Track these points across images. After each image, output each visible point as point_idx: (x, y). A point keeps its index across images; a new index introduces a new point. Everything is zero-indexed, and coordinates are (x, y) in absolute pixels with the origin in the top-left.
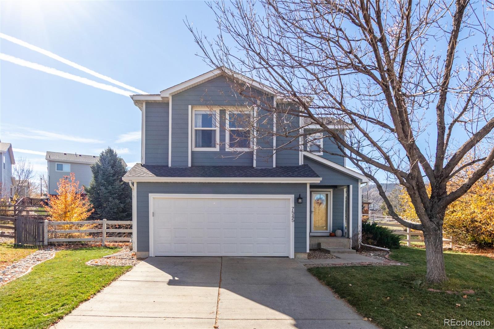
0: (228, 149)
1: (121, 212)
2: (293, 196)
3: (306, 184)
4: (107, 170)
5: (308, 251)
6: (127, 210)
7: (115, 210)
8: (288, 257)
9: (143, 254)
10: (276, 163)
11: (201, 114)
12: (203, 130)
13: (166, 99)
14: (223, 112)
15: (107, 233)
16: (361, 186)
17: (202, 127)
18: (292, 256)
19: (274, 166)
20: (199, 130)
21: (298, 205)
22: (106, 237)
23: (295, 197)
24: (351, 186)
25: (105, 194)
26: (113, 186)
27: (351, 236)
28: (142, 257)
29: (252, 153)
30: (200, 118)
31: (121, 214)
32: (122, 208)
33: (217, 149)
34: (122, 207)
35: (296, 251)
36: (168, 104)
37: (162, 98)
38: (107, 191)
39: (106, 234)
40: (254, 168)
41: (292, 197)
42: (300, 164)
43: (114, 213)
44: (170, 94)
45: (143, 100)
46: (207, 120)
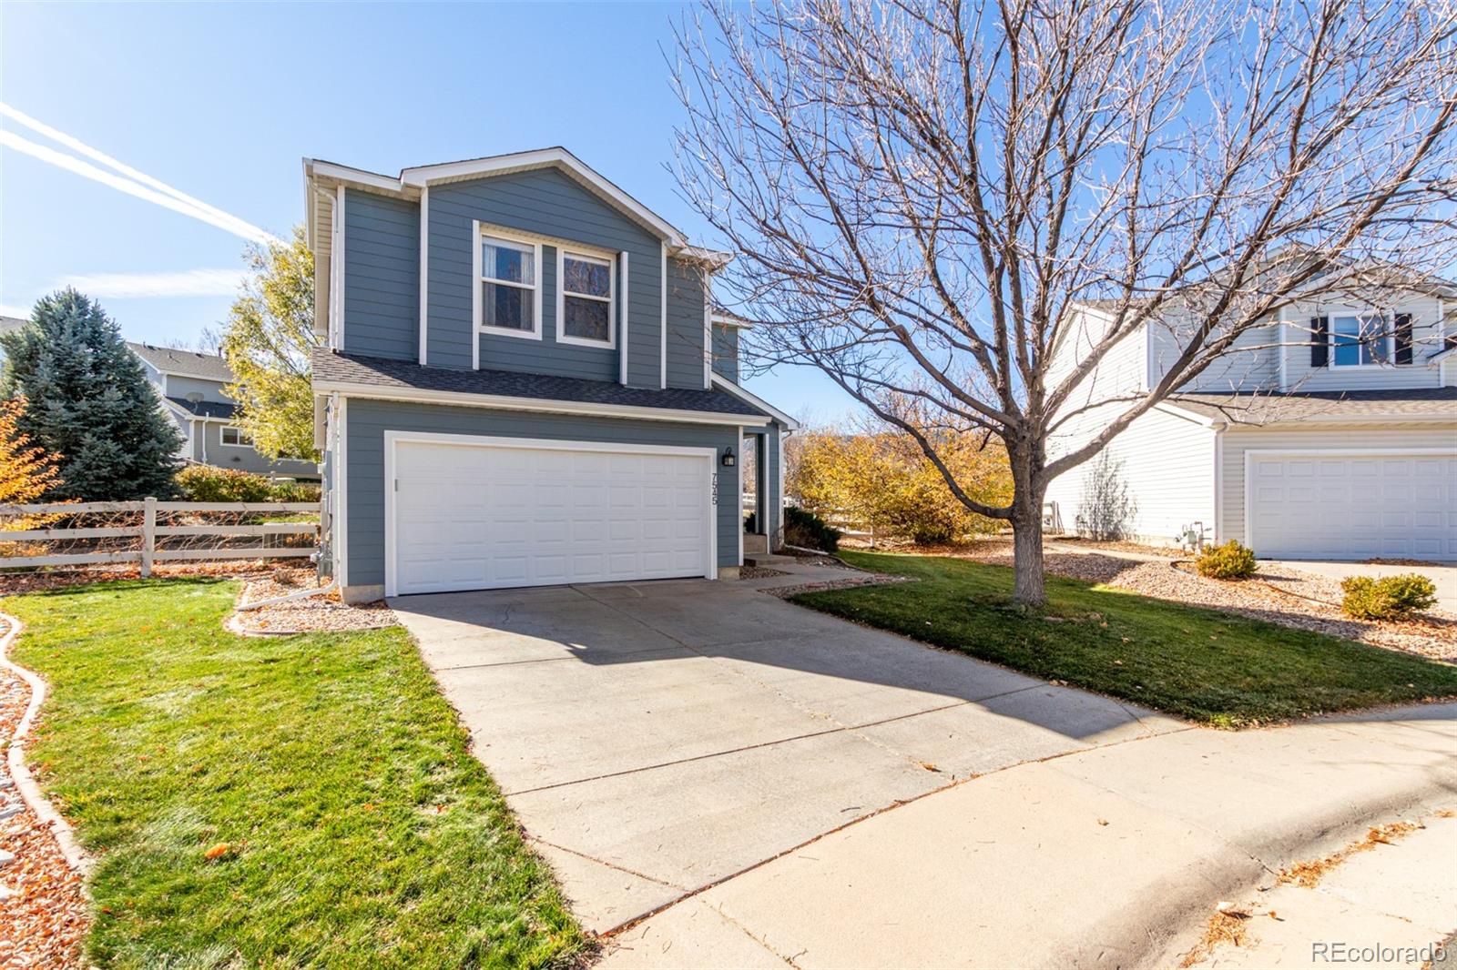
0: (561, 338)
1: (121, 477)
2: (715, 450)
3: (736, 427)
4: (69, 354)
5: (741, 563)
6: (142, 470)
7: (105, 472)
8: (703, 577)
9: (368, 592)
10: (667, 381)
11: (493, 247)
12: (498, 285)
13: (414, 193)
14: (549, 253)
15: (158, 538)
16: (782, 434)
17: (498, 278)
18: (713, 575)
19: (664, 386)
20: (490, 283)
21: (723, 468)
22: (156, 549)
23: (718, 454)
24: (767, 436)
25: (65, 422)
26: (94, 402)
27: (767, 531)
28: (363, 599)
29: (616, 354)
30: (492, 255)
31: (122, 484)
32: (127, 466)
33: (537, 335)
34: (128, 462)
35: (720, 566)
36: (417, 205)
37: (407, 186)
38: (73, 415)
39: (156, 542)
40: (622, 386)
41: (712, 453)
42: (706, 387)
43: (98, 478)
44: (428, 182)
45: (340, 180)
46: (508, 261)
